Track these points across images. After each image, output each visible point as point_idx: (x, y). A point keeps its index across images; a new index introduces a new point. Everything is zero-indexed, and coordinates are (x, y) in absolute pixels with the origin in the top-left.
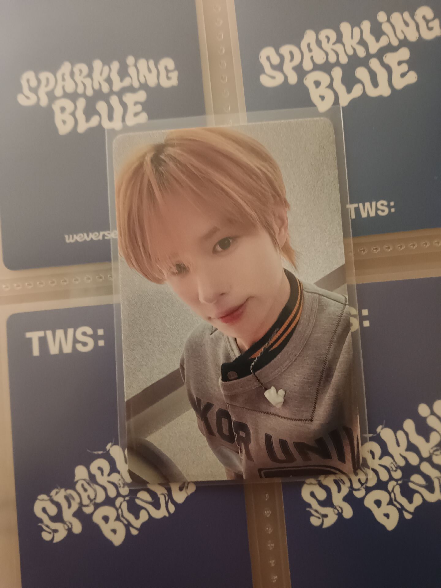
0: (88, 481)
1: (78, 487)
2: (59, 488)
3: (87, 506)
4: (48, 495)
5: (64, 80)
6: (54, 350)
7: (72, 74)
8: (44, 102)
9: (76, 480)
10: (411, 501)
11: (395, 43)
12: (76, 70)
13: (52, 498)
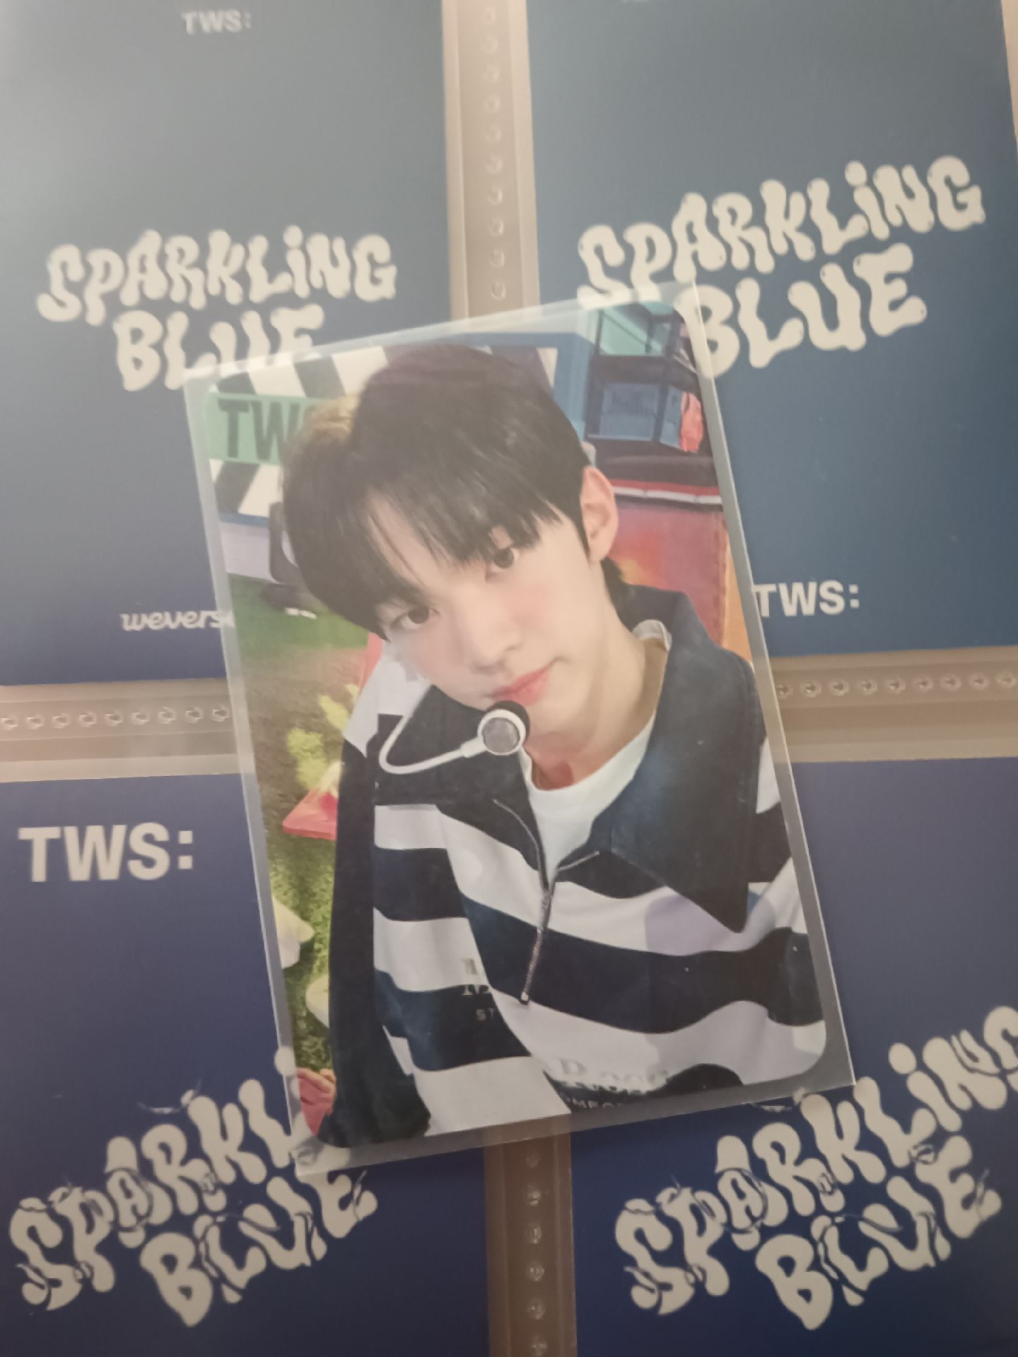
0: (135, 1173)
1: (113, 1185)
2: (70, 1184)
3: (129, 1230)
4: (44, 1199)
5: (143, 269)
6: (79, 871)
7: (162, 259)
8: (96, 315)
9: (109, 1168)
10: (861, 1264)
11: (882, 232)
12: (171, 250)
13: (52, 1206)
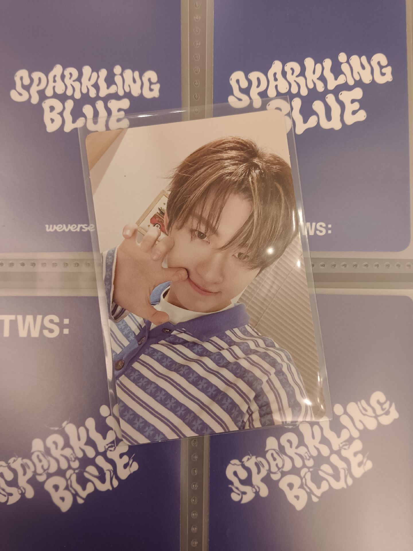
1: (34, 457)
2: (17, 457)
3: (40, 475)
4: (7, 462)
5: (55, 81)
6: (23, 333)
9: (32, 451)
10: (319, 487)
11: (351, 82)
12: (67, 73)
13: (10, 464)
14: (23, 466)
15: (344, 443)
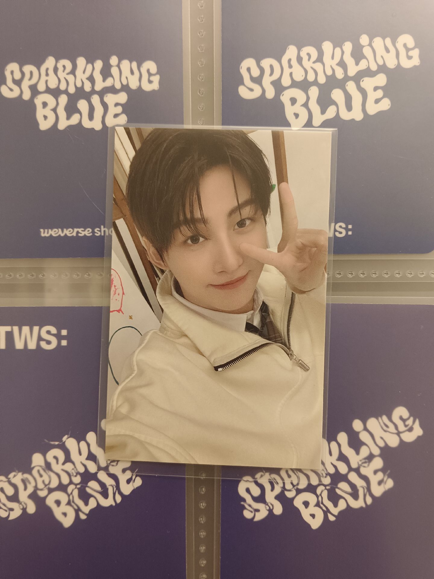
0: (44, 468)
1: (35, 472)
2: (17, 471)
3: (41, 490)
4: (7, 477)
6: (19, 345)
9: (33, 465)
10: (336, 505)
11: (374, 67)
13: (10, 480)
14: (24, 481)
15: (364, 461)
